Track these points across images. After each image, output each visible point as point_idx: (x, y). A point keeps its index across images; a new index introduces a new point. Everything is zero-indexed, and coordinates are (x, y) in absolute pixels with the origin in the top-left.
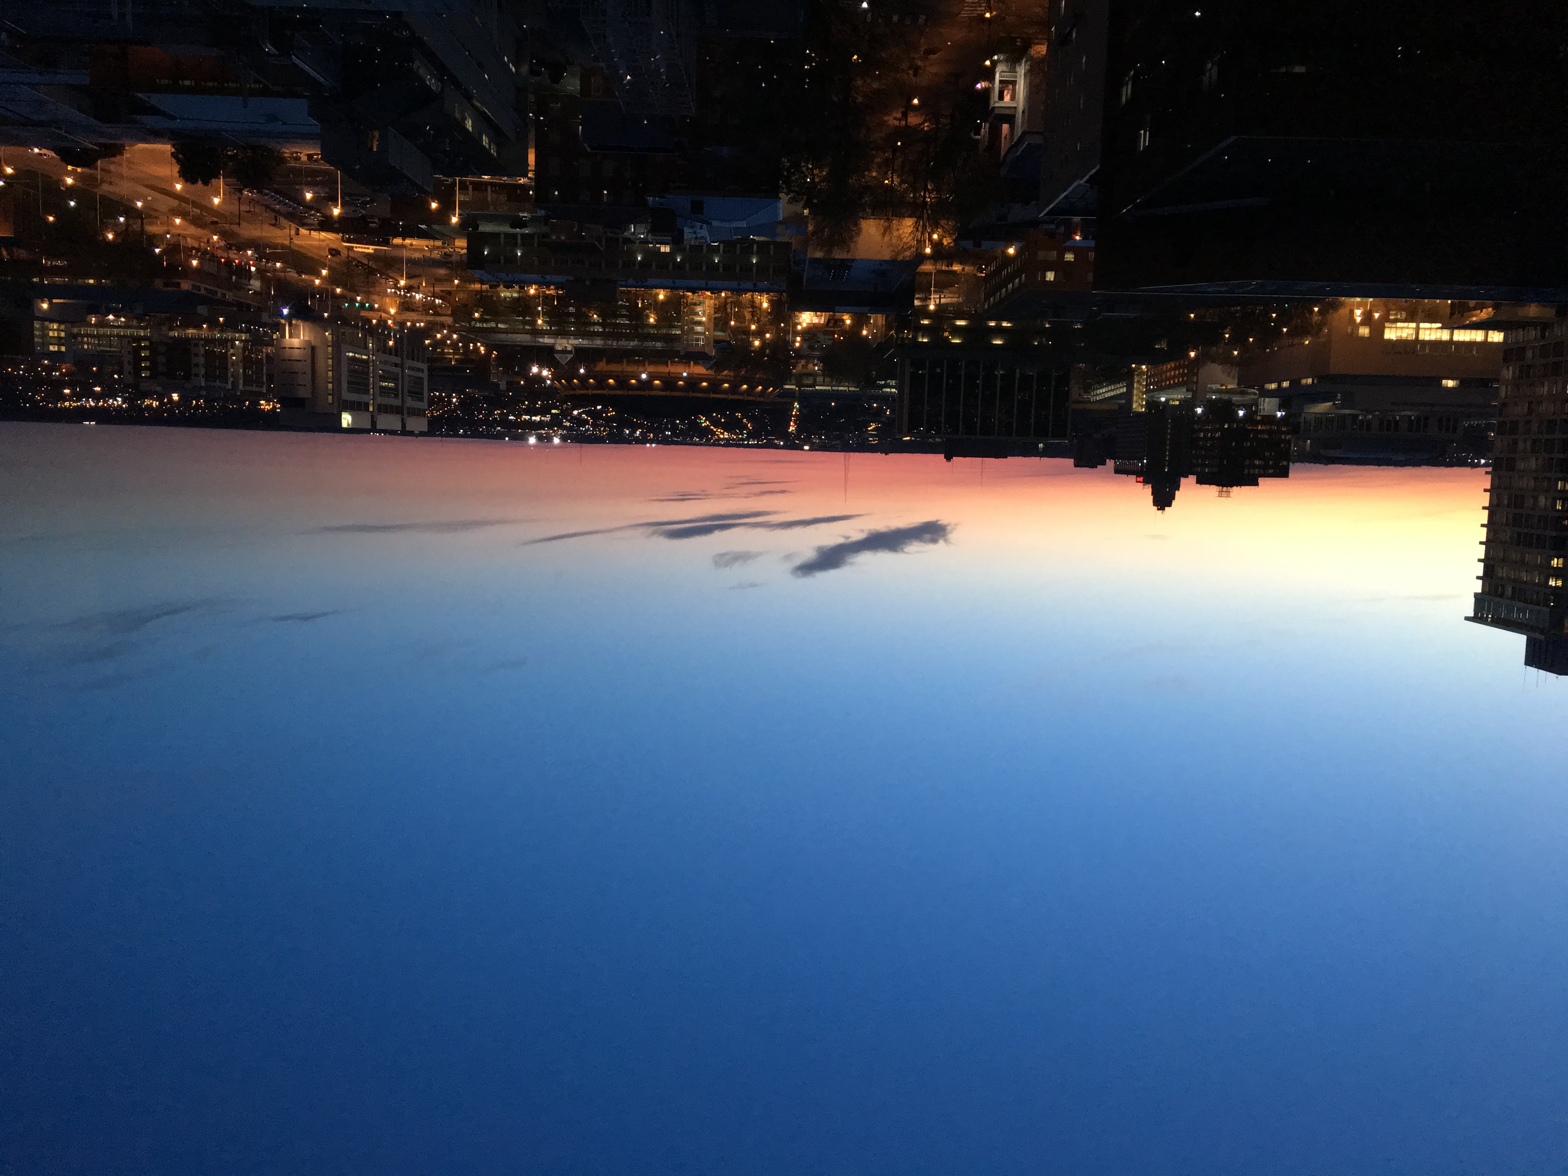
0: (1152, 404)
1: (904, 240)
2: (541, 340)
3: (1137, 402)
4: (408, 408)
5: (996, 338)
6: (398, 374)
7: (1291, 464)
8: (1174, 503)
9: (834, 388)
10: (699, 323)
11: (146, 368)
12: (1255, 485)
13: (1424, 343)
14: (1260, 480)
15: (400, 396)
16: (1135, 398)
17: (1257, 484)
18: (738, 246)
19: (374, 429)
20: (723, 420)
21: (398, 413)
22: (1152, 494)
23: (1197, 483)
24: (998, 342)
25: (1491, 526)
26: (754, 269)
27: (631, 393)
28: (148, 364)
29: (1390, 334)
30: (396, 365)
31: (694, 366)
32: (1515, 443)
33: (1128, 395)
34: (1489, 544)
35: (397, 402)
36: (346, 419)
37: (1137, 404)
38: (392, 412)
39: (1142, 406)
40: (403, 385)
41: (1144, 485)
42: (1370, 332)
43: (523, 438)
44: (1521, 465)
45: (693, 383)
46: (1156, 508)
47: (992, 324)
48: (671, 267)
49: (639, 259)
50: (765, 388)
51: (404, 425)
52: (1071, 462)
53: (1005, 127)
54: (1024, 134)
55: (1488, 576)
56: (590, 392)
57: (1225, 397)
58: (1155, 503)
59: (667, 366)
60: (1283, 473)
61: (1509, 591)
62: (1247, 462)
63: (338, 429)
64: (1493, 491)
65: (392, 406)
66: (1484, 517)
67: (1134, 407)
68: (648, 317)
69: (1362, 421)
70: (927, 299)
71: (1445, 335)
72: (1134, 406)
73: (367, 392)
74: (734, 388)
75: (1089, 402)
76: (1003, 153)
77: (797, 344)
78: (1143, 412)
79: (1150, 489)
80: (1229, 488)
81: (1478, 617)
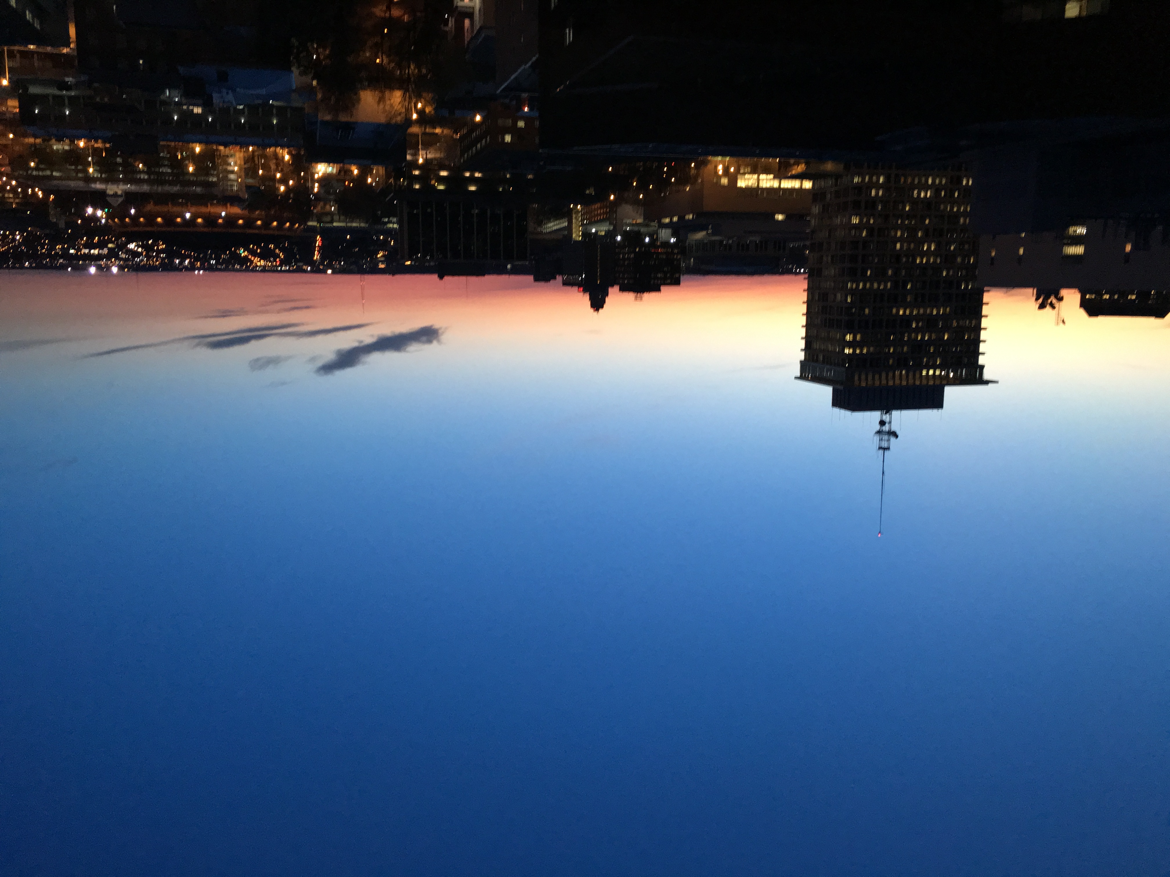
0: (586, 234)
1: (396, 108)
2: (93, 186)
3: (575, 233)
5: (471, 185)
7: (681, 277)
8: (605, 306)
9: (349, 225)
10: (232, 172)
12: (658, 291)
13: (763, 189)
14: (662, 288)
16: (574, 230)
17: (660, 291)
18: (260, 110)
20: (259, 251)
22: (590, 299)
23: (620, 290)
24: (473, 188)
25: (809, 314)
26: (275, 129)
27: (178, 229)
29: (742, 183)
31: (230, 207)
32: (822, 256)
33: (569, 228)
34: (808, 326)
37: (576, 235)
39: (579, 236)
41: (583, 295)
42: (729, 180)
43: (85, 268)
44: (826, 273)
45: (230, 220)
46: (592, 310)
47: (467, 174)
48: (204, 125)
49: (176, 118)
50: (292, 225)
52: (531, 278)
53: (467, 22)
54: (481, 28)
55: (808, 348)
56: (141, 229)
57: (636, 229)
58: (592, 306)
59: (208, 207)
60: (676, 282)
61: (821, 358)
62: (652, 275)
64: (810, 291)
66: (804, 308)
68: (187, 167)
69: (726, 245)
70: (416, 154)
71: (775, 184)
72: (574, 236)
74: (267, 224)
75: (541, 233)
76: (466, 42)
77: (316, 190)
78: (579, 241)
79: (588, 297)
80: (642, 293)
81: (803, 377)
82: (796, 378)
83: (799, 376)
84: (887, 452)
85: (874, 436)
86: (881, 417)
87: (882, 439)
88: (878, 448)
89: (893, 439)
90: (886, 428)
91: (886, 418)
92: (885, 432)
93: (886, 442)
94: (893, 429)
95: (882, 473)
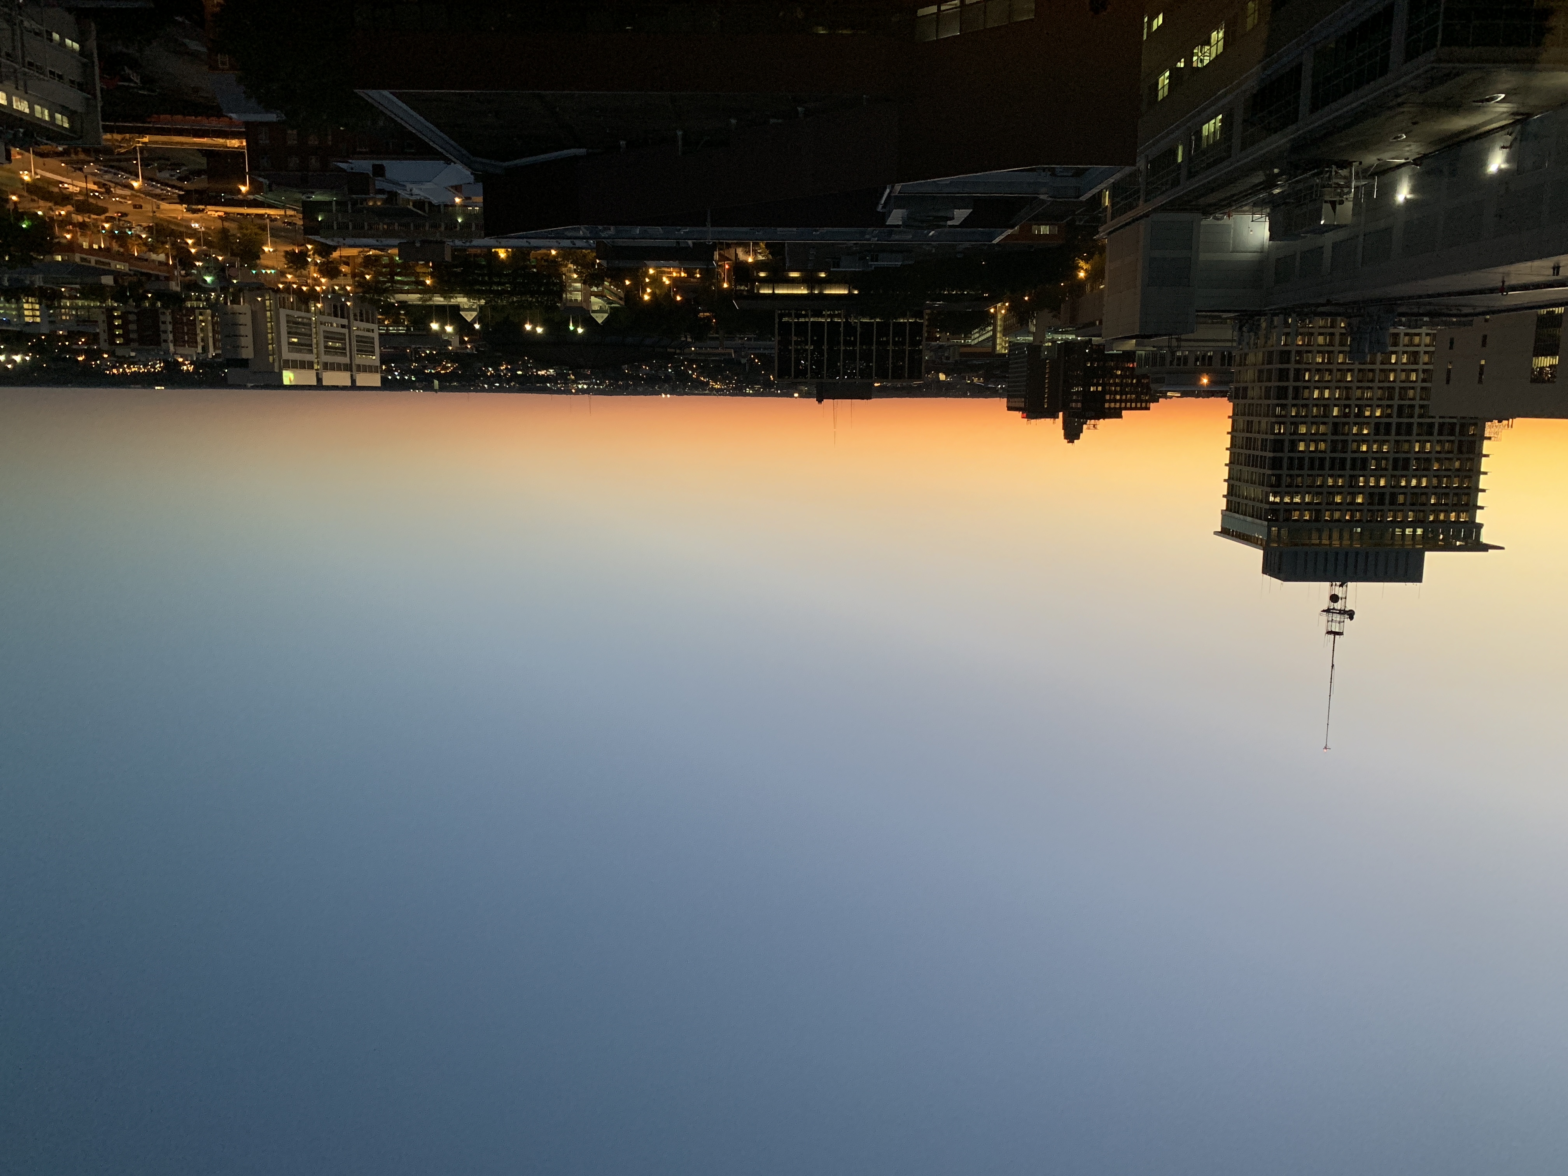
3: (1000, 344)
4: (359, 366)
6: (344, 334)
11: (119, 336)
12: (1119, 418)
15: (348, 353)
16: (998, 341)
19: (320, 386)
21: (347, 370)
22: (1063, 429)
25: (1233, 449)
28: (121, 331)
30: (343, 326)
33: (993, 338)
35: (346, 360)
36: (288, 377)
37: (1001, 347)
38: (339, 369)
39: (1005, 348)
40: (350, 345)
51: (353, 381)
55: (1231, 494)
61: (1243, 507)
63: (281, 386)
64: (1234, 417)
65: (339, 365)
66: (1228, 441)
67: (998, 349)
73: (311, 351)
78: (1005, 354)
79: (1061, 424)
82: (1216, 533)
83: (1220, 530)
84: (1337, 637)
85: (1321, 615)
86: (1331, 590)
87: (1332, 620)
88: (1326, 632)
89: (1347, 621)
90: (1338, 605)
91: (1338, 591)
92: (1337, 610)
93: (1338, 624)
94: (1349, 607)
95: (1331, 665)
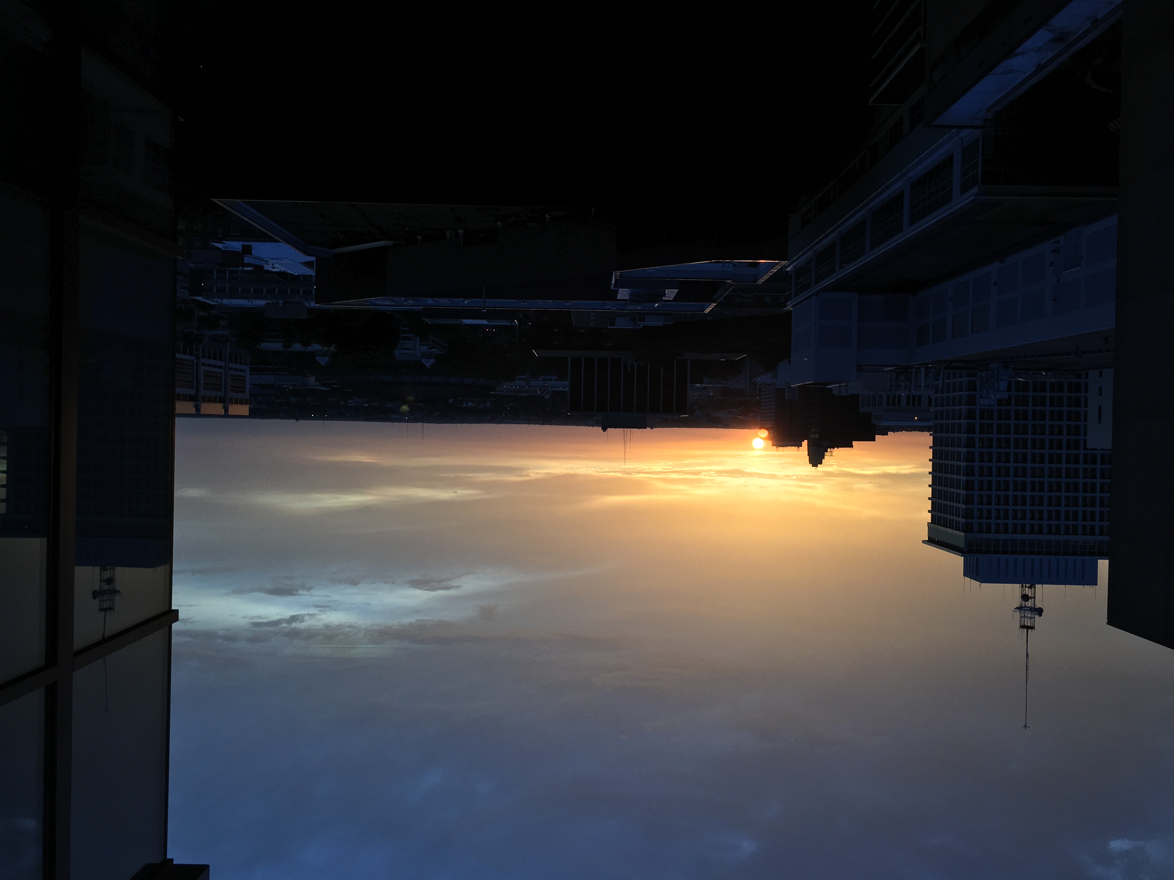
4: (231, 399)
6: (222, 373)
8: (824, 462)
12: (850, 447)
15: (223, 389)
17: (852, 446)
19: (198, 414)
21: (220, 402)
22: (808, 455)
25: (934, 473)
30: (220, 367)
34: (934, 486)
35: (221, 394)
38: (215, 402)
40: (226, 382)
46: (811, 465)
51: (226, 411)
55: (934, 509)
58: (811, 462)
60: (871, 438)
64: (934, 447)
65: (215, 398)
66: (930, 467)
79: (807, 451)
80: (832, 449)
81: (932, 541)
82: (924, 542)
83: (927, 539)
84: (1030, 630)
85: (1014, 611)
86: (1022, 590)
87: (1025, 616)
88: (1019, 626)
89: (1037, 617)
90: (1029, 604)
92: (1028, 607)
93: (1029, 619)
94: (1038, 605)
95: (1026, 654)
